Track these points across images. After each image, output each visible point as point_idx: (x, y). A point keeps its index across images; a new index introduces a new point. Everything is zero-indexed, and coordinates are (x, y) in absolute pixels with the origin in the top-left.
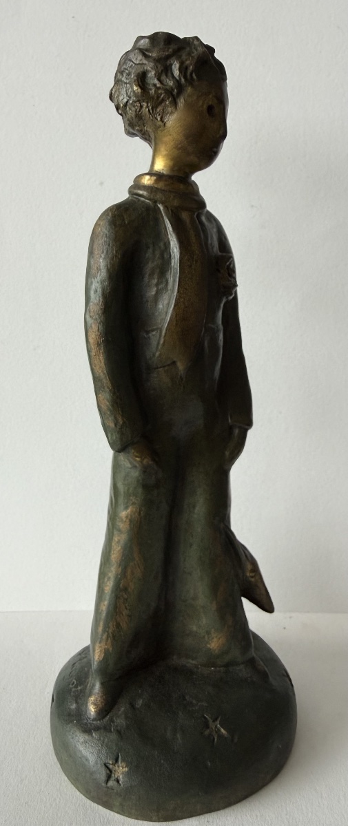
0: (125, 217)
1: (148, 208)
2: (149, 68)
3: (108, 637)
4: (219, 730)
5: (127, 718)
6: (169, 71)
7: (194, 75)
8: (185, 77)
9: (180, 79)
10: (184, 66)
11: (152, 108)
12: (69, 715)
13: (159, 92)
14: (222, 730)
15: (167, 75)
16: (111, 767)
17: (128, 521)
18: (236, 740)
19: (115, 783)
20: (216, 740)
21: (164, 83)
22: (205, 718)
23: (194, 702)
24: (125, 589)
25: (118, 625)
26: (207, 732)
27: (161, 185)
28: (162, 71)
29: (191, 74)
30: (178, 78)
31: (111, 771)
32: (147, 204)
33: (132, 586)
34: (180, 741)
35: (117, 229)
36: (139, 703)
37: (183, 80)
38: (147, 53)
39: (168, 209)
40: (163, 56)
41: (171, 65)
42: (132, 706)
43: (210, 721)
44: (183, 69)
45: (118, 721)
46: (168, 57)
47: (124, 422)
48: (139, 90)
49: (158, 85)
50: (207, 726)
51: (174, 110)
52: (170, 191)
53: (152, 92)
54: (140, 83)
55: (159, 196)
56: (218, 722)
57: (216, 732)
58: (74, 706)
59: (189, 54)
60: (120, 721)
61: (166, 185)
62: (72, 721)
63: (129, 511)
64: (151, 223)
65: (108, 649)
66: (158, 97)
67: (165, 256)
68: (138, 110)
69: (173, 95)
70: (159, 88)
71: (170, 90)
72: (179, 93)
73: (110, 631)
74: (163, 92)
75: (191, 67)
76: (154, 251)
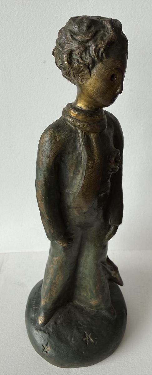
0: (57, 137)
1: (71, 131)
2: (75, 49)
3: (47, 298)
4: (90, 339)
5: (53, 328)
6: (88, 51)
7: (104, 54)
8: (98, 56)
9: (94, 57)
10: (98, 48)
11: (76, 74)
12: (31, 319)
13: (81, 65)
14: (91, 339)
15: (86, 54)
16: (45, 346)
17: (56, 261)
18: (96, 344)
19: (46, 353)
20: (88, 343)
21: (84, 59)
22: (85, 333)
23: (81, 324)
24: (55, 283)
25: (51, 295)
26: (84, 339)
27: (80, 118)
28: (83, 51)
29: (102, 54)
30: (93, 57)
31: (44, 348)
32: (71, 128)
33: (58, 283)
34: (73, 342)
35: (52, 145)
36: (59, 322)
37: (96, 58)
38: (74, 36)
39: (82, 132)
40: (85, 40)
41: (89, 47)
42: (56, 323)
43: (87, 335)
44: (97, 51)
45: (49, 329)
46: (88, 41)
47: (54, 232)
48: (68, 64)
49: (80, 61)
50: (85, 337)
51: (89, 77)
52: (85, 122)
53: (76, 65)
54: (68, 59)
55: (78, 124)
56: (90, 335)
57: (88, 340)
58: (33, 316)
59: (102, 39)
60: (50, 329)
61: (82, 118)
62: (32, 323)
63: (57, 258)
64: (72, 140)
65: (47, 302)
66: (79, 69)
67: (79, 159)
68: (68, 72)
69: (88, 68)
70: (80, 63)
71: (87, 65)
72: (93, 67)
73: (48, 296)
74: (83, 66)
75: (103, 49)
76: (73, 156)
